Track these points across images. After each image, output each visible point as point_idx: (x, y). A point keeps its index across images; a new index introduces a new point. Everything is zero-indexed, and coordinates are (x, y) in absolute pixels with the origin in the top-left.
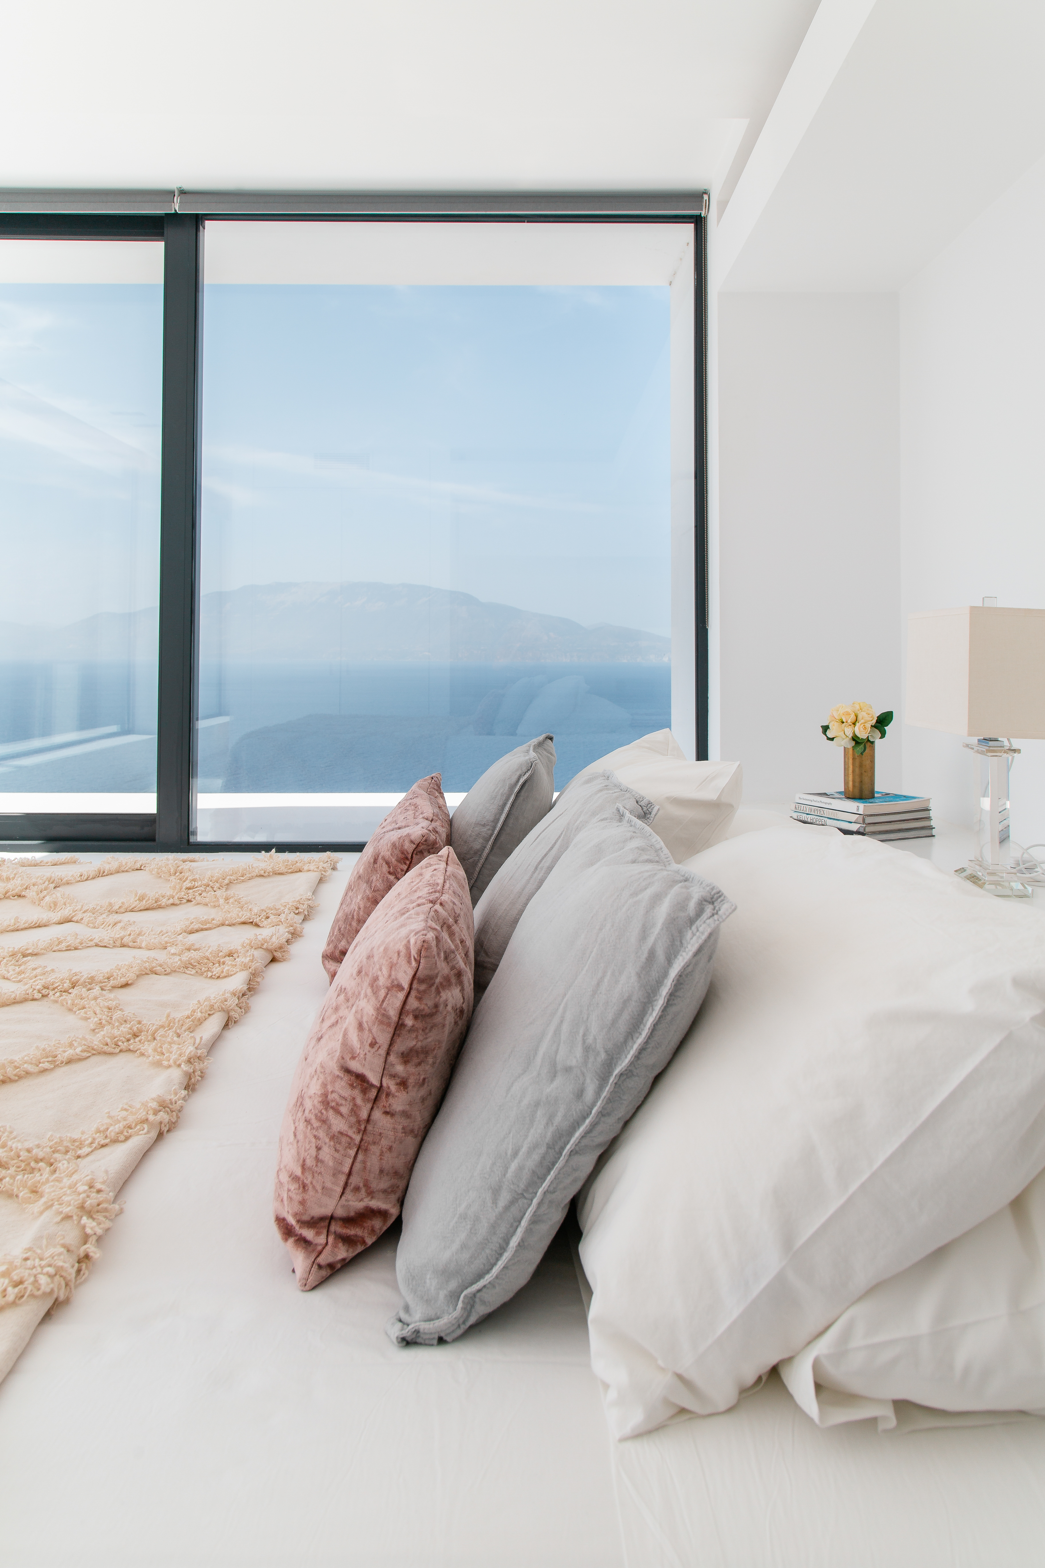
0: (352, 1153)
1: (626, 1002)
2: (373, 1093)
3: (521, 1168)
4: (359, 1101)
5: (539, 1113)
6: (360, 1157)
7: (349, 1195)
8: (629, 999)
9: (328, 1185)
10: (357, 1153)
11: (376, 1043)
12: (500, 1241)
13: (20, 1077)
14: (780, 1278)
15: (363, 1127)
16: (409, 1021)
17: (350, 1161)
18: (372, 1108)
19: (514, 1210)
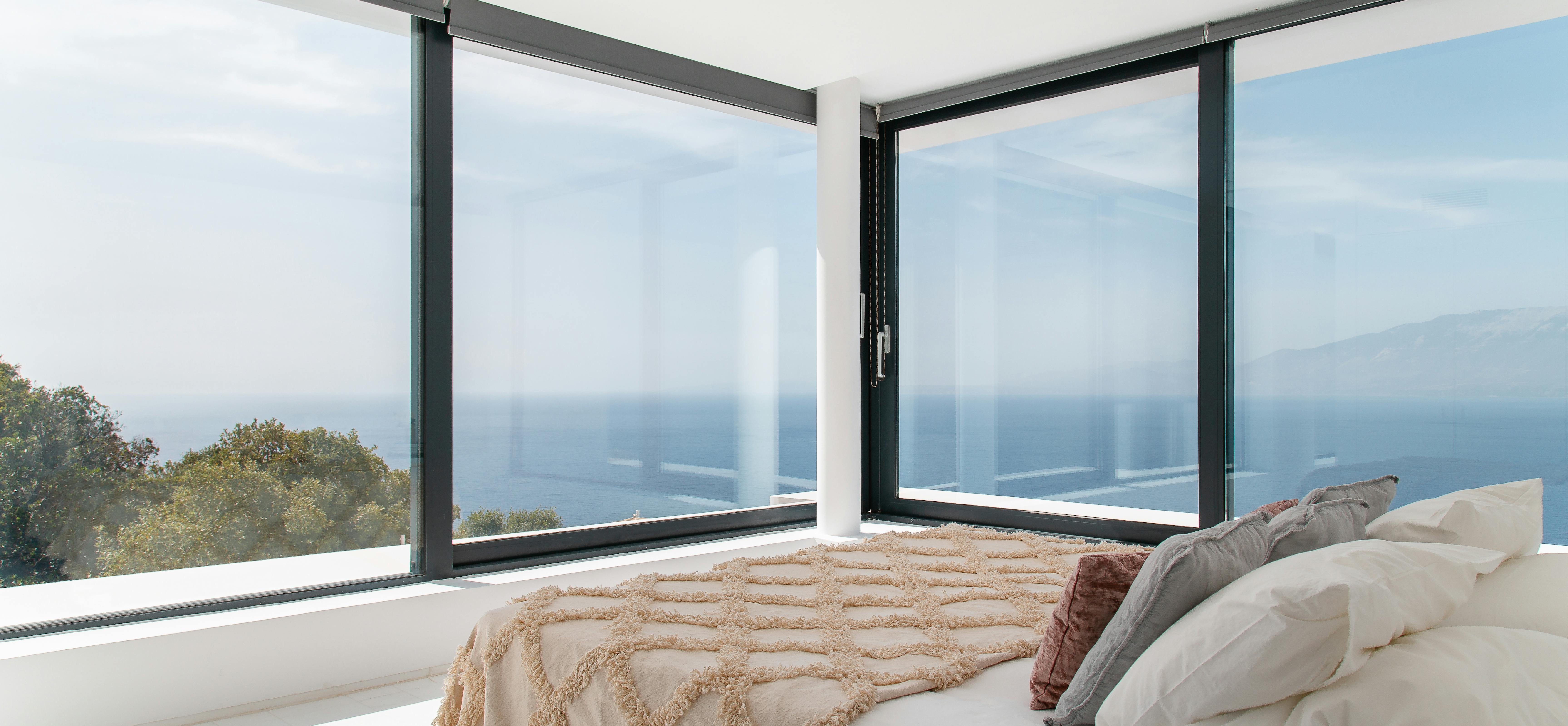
0: (1055, 655)
1: (1144, 591)
2: (1064, 629)
3: (1098, 660)
4: (1059, 632)
5: (1110, 638)
6: (1059, 657)
7: (1054, 674)
8: (1145, 590)
9: (1046, 667)
10: (1058, 655)
11: (1064, 605)
12: (1088, 691)
13: (975, 626)
14: (1157, 704)
15: (1060, 644)
16: (1078, 597)
17: (1055, 658)
18: (1064, 636)
19: (1094, 678)
